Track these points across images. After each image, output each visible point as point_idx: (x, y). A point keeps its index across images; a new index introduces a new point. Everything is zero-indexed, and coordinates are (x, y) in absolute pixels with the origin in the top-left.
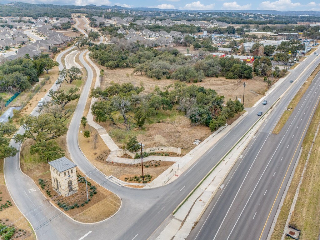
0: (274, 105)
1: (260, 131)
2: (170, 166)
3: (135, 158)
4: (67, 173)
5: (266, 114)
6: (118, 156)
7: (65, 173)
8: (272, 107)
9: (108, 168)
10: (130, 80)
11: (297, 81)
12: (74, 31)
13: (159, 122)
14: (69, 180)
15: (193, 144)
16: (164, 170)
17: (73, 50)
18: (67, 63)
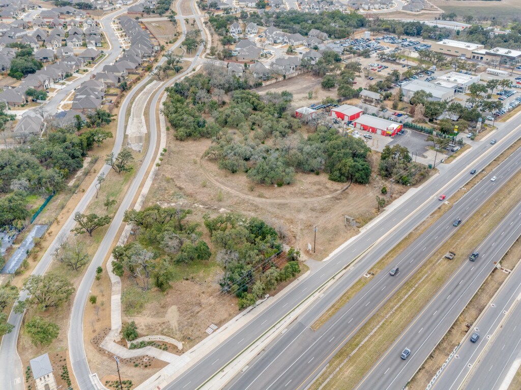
0: (356, 259)
1: (299, 320)
2: (160, 370)
3: (131, 348)
4: (43, 378)
5: (332, 280)
6: (115, 341)
7: (41, 379)
8: (348, 266)
9: (97, 358)
10: (196, 171)
11: (433, 198)
12: (171, 21)
13: (187, 279)
14: (45, 384)
15: (205, 332)
16: (151, 375)
17: (151, 81)
18: (133, 117)
